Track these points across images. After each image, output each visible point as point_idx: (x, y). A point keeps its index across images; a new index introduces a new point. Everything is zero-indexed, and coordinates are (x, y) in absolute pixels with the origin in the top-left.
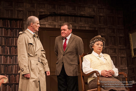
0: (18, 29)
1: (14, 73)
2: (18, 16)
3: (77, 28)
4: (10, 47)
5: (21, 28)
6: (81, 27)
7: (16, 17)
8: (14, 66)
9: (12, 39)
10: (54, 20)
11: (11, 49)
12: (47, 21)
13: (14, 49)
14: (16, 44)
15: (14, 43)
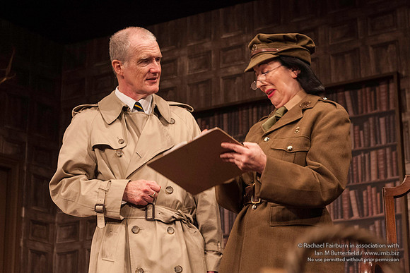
0: (381, 115)
2: (378, 68)
4: (359, 189)
5: (391, 108)
7: (371, 71)
9: (365, 156)
11: (364, 194)
13: (374, 196)
14: (378, 176)
15: (374, 173)
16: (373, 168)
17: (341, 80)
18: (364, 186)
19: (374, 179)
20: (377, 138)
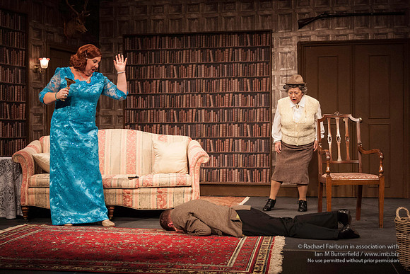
0: (263, 47)
1: (258, 121)
2: (263, 26)
3: (370, 37)
4: (251, 79)
5: (268, 45)
6: (377, 34)
7: (260, 28)
8: (258, 110)
9: (254, 65)
10: (327, 26)
11: (253, 82)
12: (313, 30)
13: (257, 83)
14: (260, 74)
15: (258, 73)
16: (258, 71)
17: (246, 29)
18: (254, 78)
19: (258, 75)
20: (260, 58)
